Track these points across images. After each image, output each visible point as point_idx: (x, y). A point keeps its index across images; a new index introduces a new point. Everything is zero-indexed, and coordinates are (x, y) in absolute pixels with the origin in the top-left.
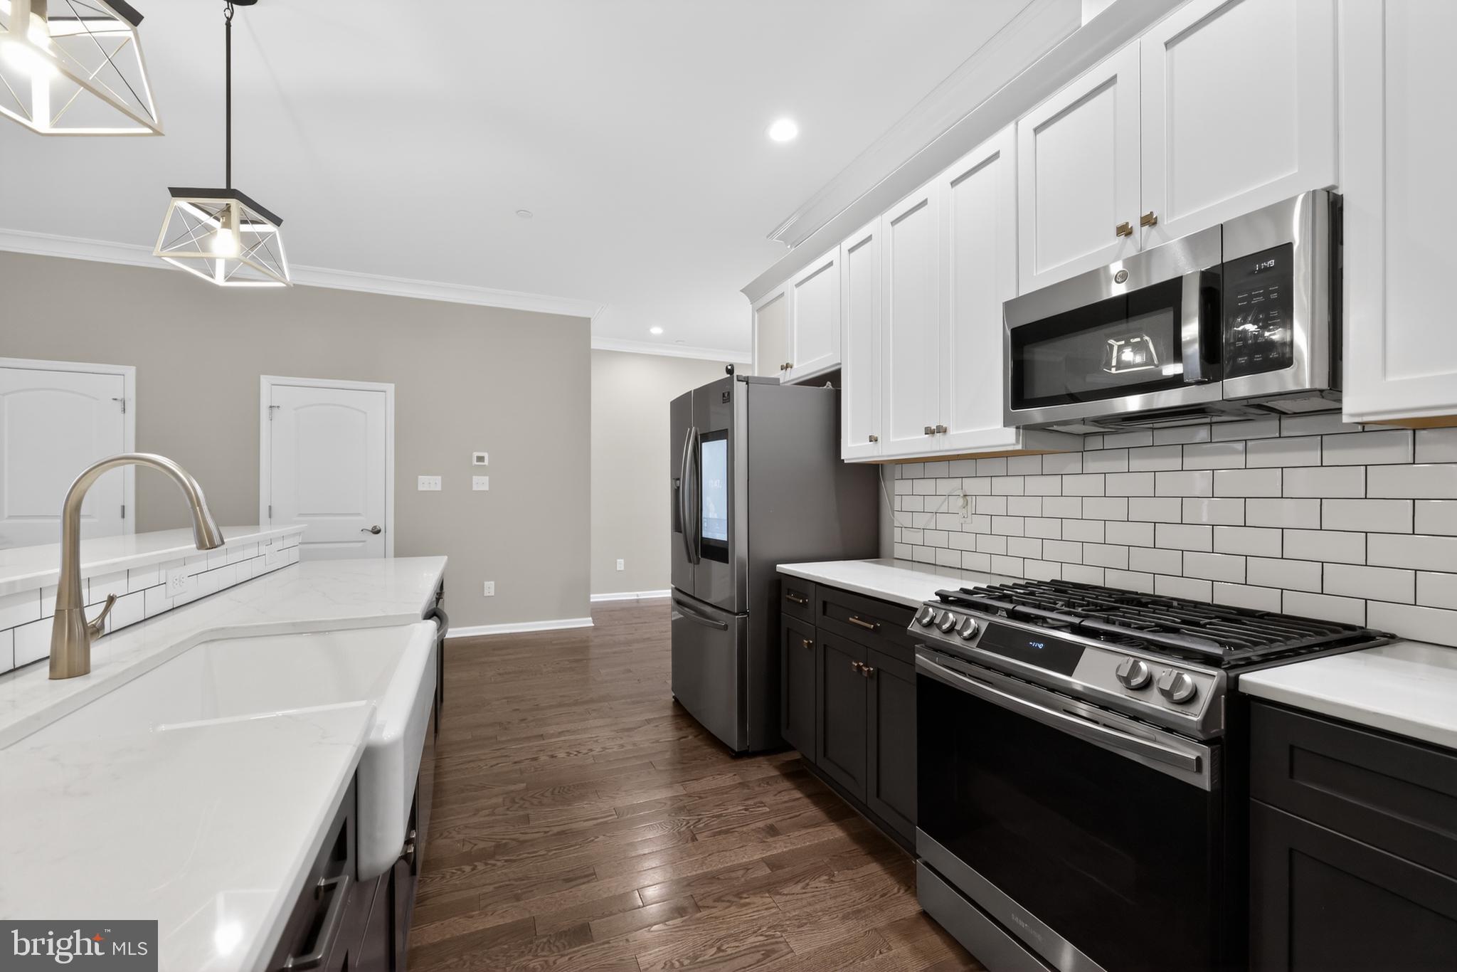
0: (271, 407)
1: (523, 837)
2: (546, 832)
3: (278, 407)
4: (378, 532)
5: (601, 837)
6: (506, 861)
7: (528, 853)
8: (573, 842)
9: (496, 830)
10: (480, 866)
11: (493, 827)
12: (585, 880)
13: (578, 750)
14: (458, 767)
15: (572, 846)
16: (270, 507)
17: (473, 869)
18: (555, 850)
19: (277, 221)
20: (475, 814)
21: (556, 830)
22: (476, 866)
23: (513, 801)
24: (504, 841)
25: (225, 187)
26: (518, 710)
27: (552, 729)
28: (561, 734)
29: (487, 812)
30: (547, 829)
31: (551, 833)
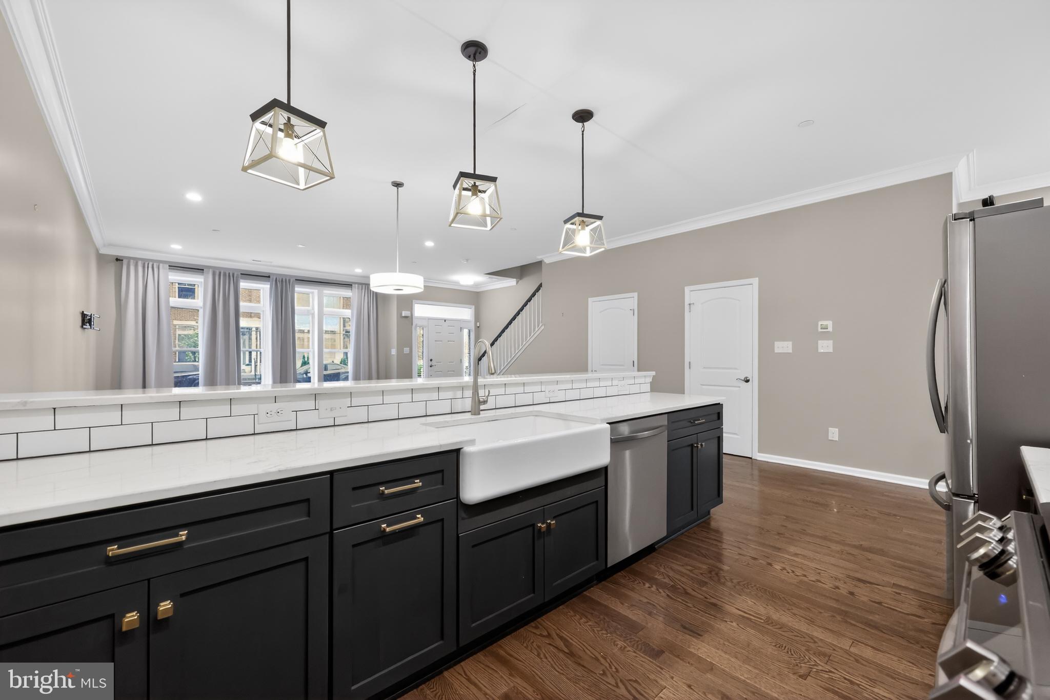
0: (690, 304)
1: (690, 591)
2: (706, 598)
3: (693, 304)
4: (747, 381)
5: (734, 624)
6: (668, 595)
7: (683, 600)
8: (712, 613)
9: (683, 579)
10: (654, 588)
11: (683, 577)
12: (691, 633)
13: (794, 570)
14: (704, 539)
15: (709, 614)
16: (690, 362)
17: (649, 587)
18: (698, 609)
19: (600, 218)
20: (683, 566)
21: (713, 601)
22: (652, 587)
23: (710, 572)
24: (679, 587)
25: (581, 212)
26: (785, 526)
27: (792, 549)
28: (796, 555)
29: (689, 568)
30: (708, 597)
31: (708, 600)
